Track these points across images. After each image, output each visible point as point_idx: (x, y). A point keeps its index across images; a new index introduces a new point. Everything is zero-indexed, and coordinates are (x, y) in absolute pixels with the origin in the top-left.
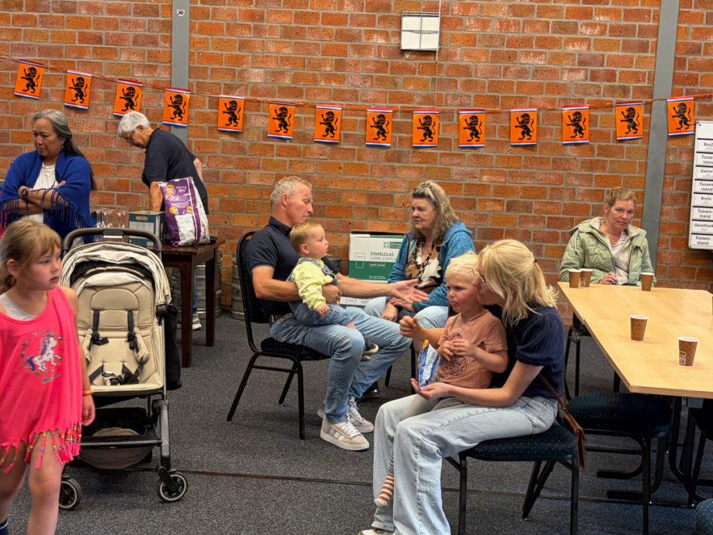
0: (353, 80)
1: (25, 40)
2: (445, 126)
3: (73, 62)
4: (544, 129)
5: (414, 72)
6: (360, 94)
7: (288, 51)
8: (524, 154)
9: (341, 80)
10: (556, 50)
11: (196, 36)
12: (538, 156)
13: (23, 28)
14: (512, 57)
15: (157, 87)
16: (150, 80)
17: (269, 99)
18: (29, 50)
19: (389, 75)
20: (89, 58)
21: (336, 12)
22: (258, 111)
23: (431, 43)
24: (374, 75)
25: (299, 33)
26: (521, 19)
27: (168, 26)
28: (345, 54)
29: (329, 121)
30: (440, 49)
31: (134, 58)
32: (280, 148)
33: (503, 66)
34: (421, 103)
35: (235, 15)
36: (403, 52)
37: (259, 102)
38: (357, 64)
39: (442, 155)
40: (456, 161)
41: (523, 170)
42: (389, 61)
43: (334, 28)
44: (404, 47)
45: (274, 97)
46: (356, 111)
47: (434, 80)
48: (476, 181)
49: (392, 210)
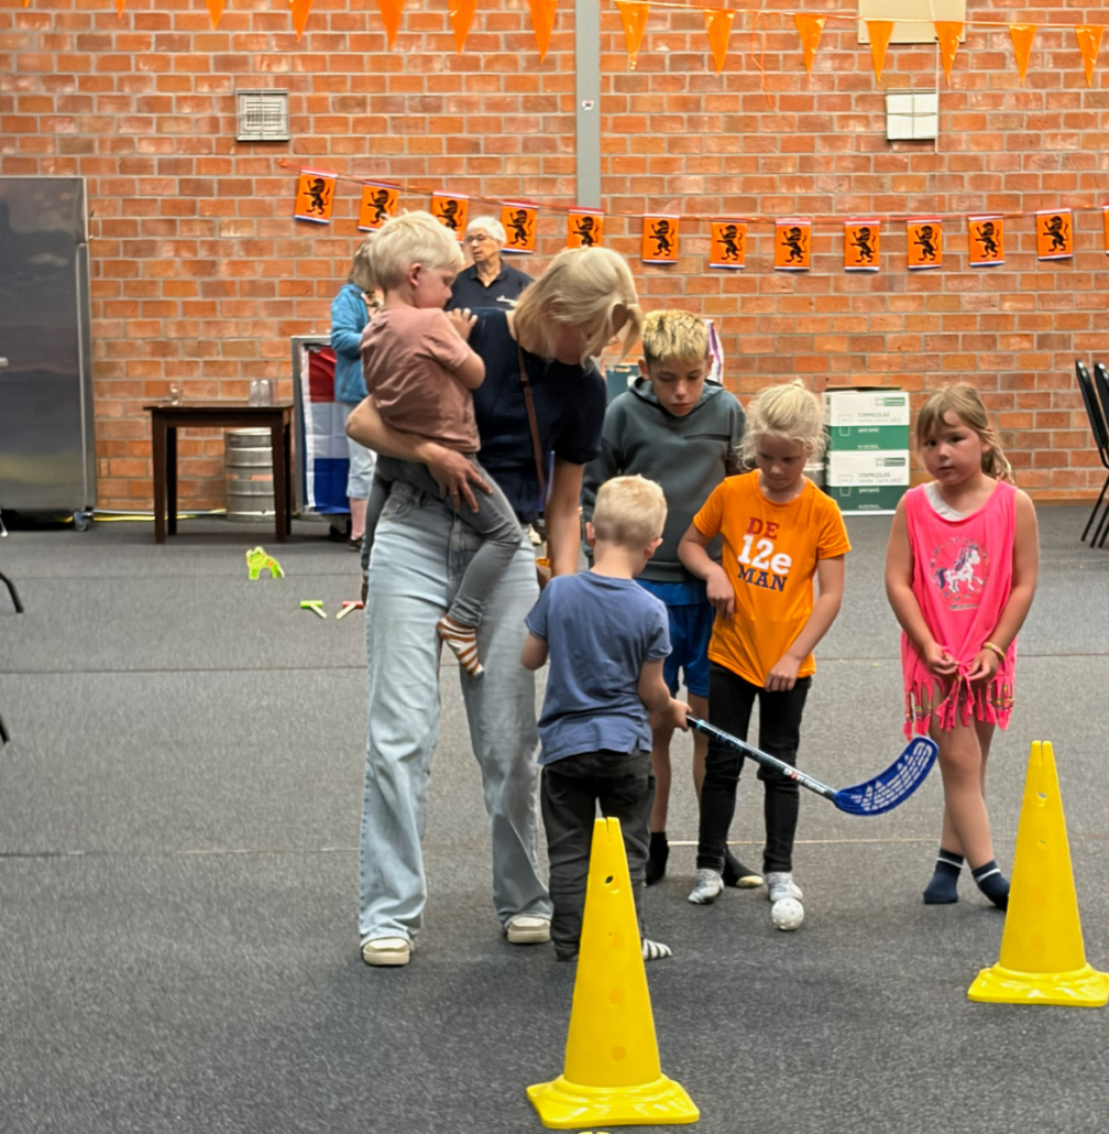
0: (824, 182)
1: (371, 152)
2: (950, 238)
3: (440, 180)
4: (1081, 236)
5: (904, 167)
6: (834, 202)
7: (735, 150)
8: (1056, 269)
9: (808, 183)
10: (1091, 131)
11: (610, 135)
12: (1075, 272)
13: (368, 136)
14: (1033, 142)
15: (557, 208)
16: (547, 199)
17: (713, 216)
18: (379, 165)
19: (872, 174)
20: (463, 173)
21: (800, 93)
22: (697, 232)
23: (928, 129)
24: (853, 174)
25: (749, 123)
26: (1043, 92)
27: (570, 123)
28: (812, 148)
29: (795, 239)
30: (940, 137)
31: (526, 170)
32: (728, 281)
33: (1023, 153)
34: (917, 209)
35: (661, 105)
36: (890, 142)
37: (697, 220)
38: (828, 161)
39: (948, 277)
40: (968, 283)
41: (1056, 292)
42: (871, 155)
43: (796, 114)
44: (890, 137)
45: (717, 212)
46: (830, 224)
47: (933, 177)
48: (995, 311)
49: (885, 356)
